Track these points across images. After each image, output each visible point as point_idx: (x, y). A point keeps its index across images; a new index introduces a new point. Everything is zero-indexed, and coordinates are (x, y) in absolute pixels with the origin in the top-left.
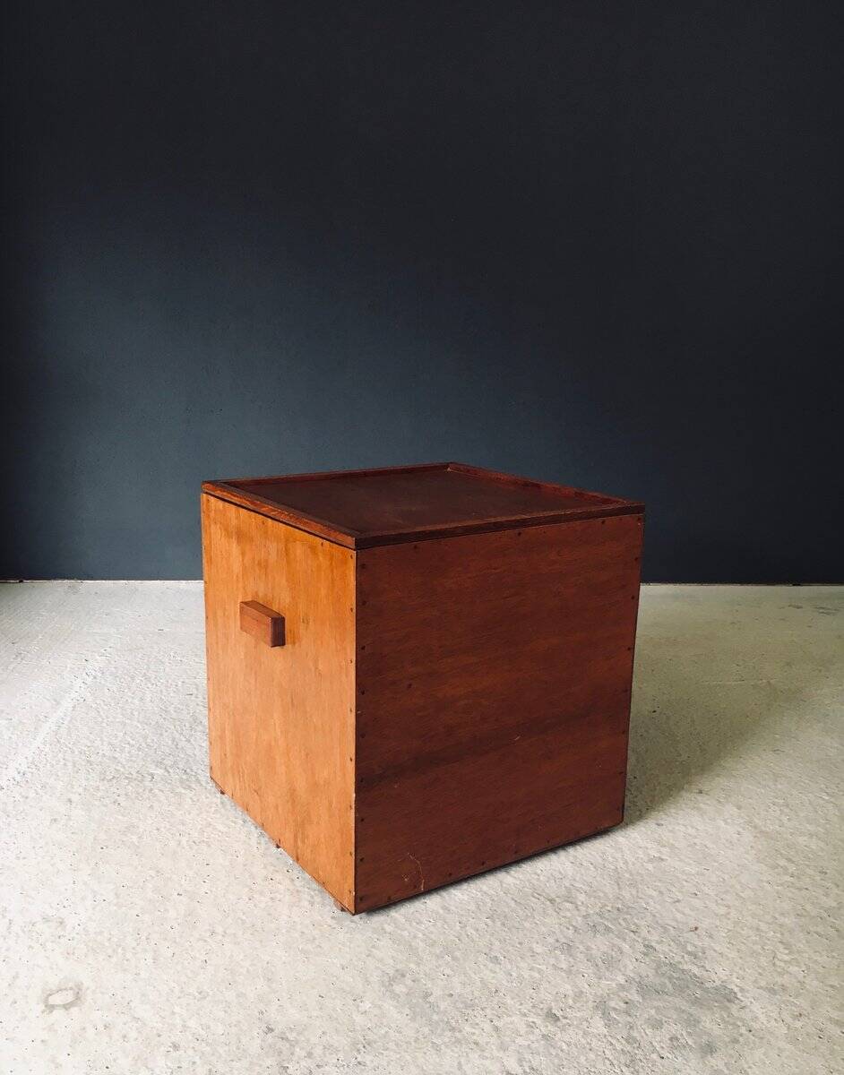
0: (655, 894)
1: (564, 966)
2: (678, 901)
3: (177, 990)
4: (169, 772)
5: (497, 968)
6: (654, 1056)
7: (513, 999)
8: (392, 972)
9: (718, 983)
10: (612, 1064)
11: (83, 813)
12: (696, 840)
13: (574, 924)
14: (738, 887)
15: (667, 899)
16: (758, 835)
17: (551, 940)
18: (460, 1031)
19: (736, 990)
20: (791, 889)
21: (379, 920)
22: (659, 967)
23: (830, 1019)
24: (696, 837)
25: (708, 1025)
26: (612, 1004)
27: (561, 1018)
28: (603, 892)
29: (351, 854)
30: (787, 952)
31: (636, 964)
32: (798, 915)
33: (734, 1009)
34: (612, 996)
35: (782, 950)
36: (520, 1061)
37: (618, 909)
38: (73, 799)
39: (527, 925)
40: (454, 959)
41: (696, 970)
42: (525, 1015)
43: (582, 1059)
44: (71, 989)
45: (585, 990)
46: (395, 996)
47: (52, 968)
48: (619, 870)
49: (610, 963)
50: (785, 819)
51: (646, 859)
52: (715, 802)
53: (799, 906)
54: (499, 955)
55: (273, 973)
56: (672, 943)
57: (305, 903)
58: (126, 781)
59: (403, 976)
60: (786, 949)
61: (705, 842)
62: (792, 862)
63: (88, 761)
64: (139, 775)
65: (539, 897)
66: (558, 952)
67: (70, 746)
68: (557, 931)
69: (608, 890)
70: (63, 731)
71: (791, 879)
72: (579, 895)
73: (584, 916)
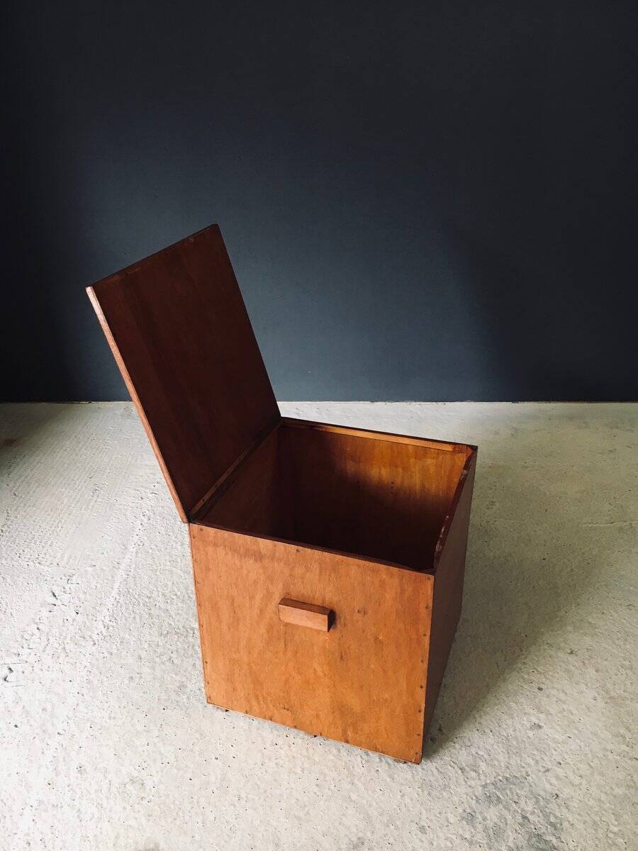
0: (532, 763)
2: (548, 770)
5: (423, 837)
8: (354, 839)
11: (149, 671)
12: (565, 706)
13: (477, 794)
14: (590, 756)
15: (540, 768)
16: (609, 701)
17: (460, 810)
22: (530, 838)
24: (564, 703)
30: (616, 823)
31: (515, 835)
32: (628, 785)
38: (143, 657)
39: (445, 794)
40: (397, 828)
41: (554, 841)
47: (139, 830)
49: (497, 832)
51: (528, 726)
52: (581, 664)
53: (629, 777)
54: (425, 825)
55: (279, 839)
56: (541, 815)
57: (299, 770)
58: (176, 637)
59: (363, 844)
60: (616, 820)
61: (571, 708)
62: (630, 731)
63: (150, 614)
64: (185, 631)
65: (454, 765)
66: (464, 822)
67: (137, 597)
68: (465, 801)
69: (501, 758)
70: (131, 580)
71: (627, 749)
72: (481, 763)
73: (483, 786)
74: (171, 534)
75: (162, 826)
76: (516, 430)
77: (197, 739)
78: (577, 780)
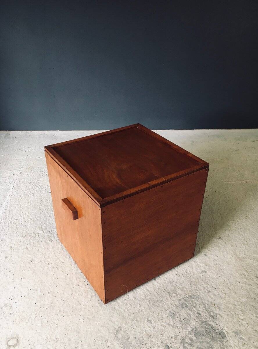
0: (202, 288)
1: (172, 324)
2: (210, 292)
3: (49, 338)
4: (44, 232)
5: (150, 325)
7: (155, 339)
8: (117, 328)
9: (220, 330)
11: (16, 253)
12: (217, 262)
13: (176, 304)
14: (229, 284)
15: (206, 291)
16: (237, 259)
17: (168, 312)
19: (225, 333)
20: (246, 285)
21: (113, 304)
22: (202, 323)
23: (254, 345)
24: (217, 261)
26: (186, 340)
27: (170, 347)
28: (186, 288)
29: (103, 289)
30: (243, 315)
31: (195, 322)
32: (247, 297)
33: (224, 342)
34: (186, 337)
35: (241, 314)
37: (190, 296)
38: (13, 247)
39: (161, 305)
40: (137, 321)
41: (213, 324)
44: (16, 338)
45: (178, 335)
46: (118, 339)
47: (9, 329)
48: (191, 277)
49: (186, 321)
50: (246, 251)
51: (200, 272)
52: (224, 243)
53: (248, 293)
54: (151, 319)
55: (79, 329)
56: (207, 312)
57: (90, 296)
58: (30, 237)
59: (121, 330)
60: (242, 313)
61: (220, 263)
62: (247, 272)
63: (17, 227)
64: (34, 234)
65: (165, 291)
66: (170, 317)
67: (10, 220)
68: (170, 307)
69: (187, 287)
70: (7, 212)
71: (246, 280)
72: (178, 289)
73: (179, 300)
74: (28, 190)
75: (21, 326)
76: (193, 142)
77: (39, 284)
78: (223, 296)
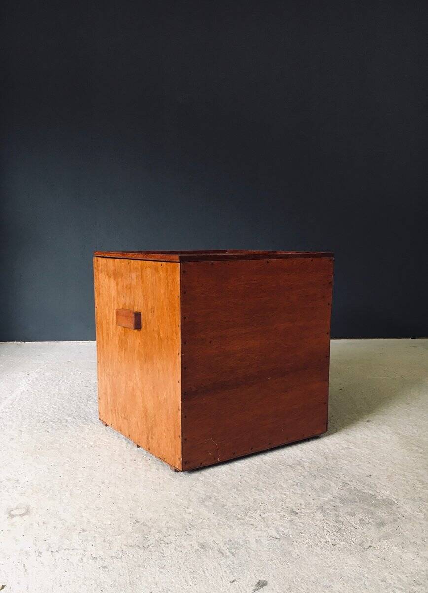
0: (347, 462)
1: (299, 491)
2: (360, 465)
3: (84, 507)
4: (76, 418)
5: (262, 494)
6: (352, 528)
7: (271, 506)
8: (204, 497)
9: (384, 497)
10: (328, 531)
11: (28, 436)
12: (367, 440)
14: (392, 458)
15: (353, 464)
16: (401, 437)
17: (291, 482)
18: (243, 520)
19: (394, 500)
22: (351, 491)
25: (380, 514)
26: (326, 507)
27: (298, 513)
29: (179, 436)
31: (338, 490)
33: (394, 508)
34: (326, 504)
35: (417, 483)
36: (277, 531)
38: (23, 430)
39: (277, 476)
40: (238, 490)
42: (279, 512)
43: (312, 530)
44: (24, 508)
45: (311, 502)
46: (206, 506)
47: (12, 500)
49: (323, 490)
51: (341, 448)
52: (377, 425)
55: (137, 498)
56: (358, 481)
57: (154, 470)
58: (52, 422)
59: (210, 498)
63: (30, 415)
65: (283, 464)
66: (295, 486)
68: (294, 478)
72: (305, 463)
73: (308, 472)
78: (384, 468)
